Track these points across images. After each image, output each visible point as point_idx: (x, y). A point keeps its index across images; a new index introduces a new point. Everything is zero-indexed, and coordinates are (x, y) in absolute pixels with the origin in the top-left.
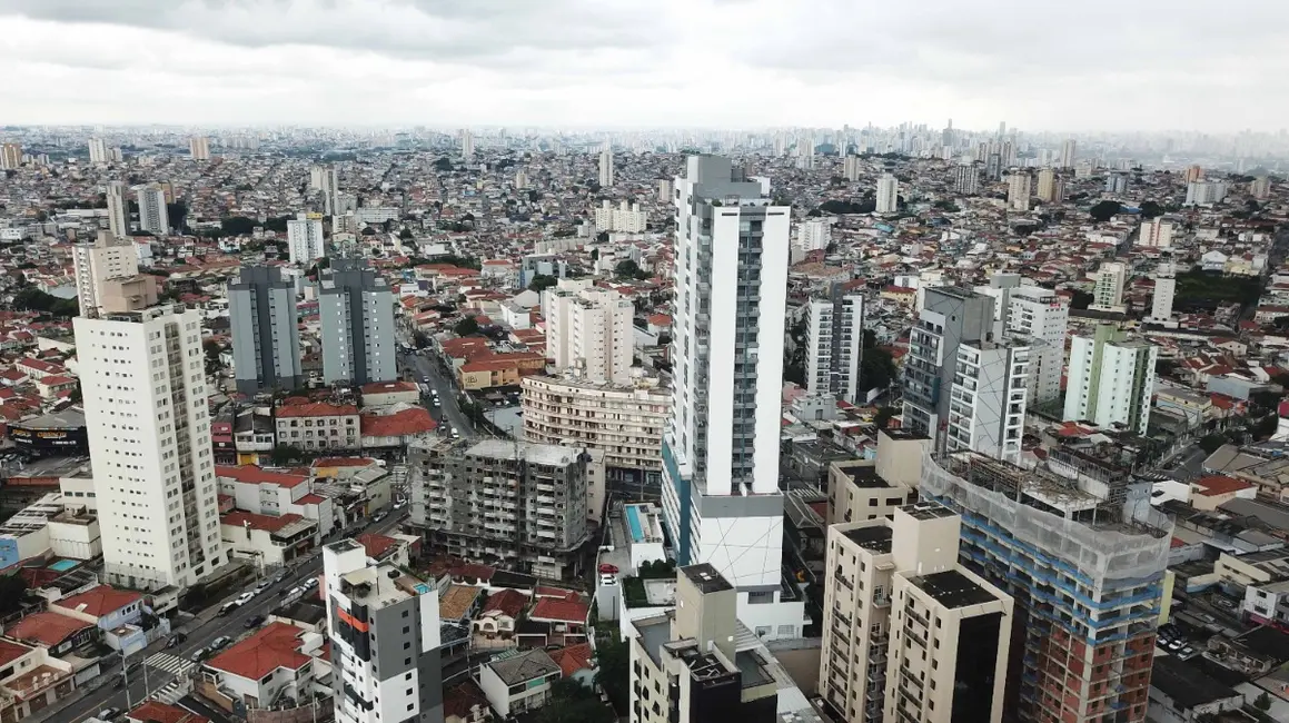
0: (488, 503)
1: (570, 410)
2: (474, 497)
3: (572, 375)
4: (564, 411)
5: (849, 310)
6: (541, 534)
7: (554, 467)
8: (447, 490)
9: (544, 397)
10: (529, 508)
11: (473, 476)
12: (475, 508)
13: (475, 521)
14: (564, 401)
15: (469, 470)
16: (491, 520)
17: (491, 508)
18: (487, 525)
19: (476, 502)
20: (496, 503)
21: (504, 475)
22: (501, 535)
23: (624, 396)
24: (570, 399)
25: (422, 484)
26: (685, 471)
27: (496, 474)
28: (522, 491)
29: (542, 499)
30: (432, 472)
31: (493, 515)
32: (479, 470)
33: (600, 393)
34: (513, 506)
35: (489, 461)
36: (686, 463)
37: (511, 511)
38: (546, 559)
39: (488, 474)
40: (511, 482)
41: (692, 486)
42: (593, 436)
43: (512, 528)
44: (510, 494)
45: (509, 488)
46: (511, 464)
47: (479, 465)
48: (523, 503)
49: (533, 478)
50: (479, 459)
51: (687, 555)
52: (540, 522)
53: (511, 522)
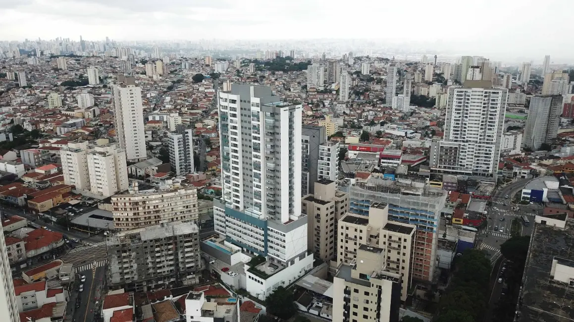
0: (158, 260)
1: (144, 208)
2: (150, 260)
3: (134, 191)
4: (141, 209)
5: (187, 136)
6: (188, 266)
7: (192, 234)
8: (134, 261)
9: (128, 204)
10: (180, 256)
11: (148, 250)
12: (150, 265)
13: (151, 271)
14: (140, 203)
15: (146, 247)
16: (160, 268)
17: (160, 262)
18: (158, 271)
19: (150, 262)
20: (163, 259)
21: (166, 245)
22: (166, 273)
23: (173, 194)
24: (144, 202)
25: (117, 262)
26: (262, 217)
27: (162, 245)
28: (177, 249)
29: (186, 250)
30: (124, 254)
31: (161, 265)
32: (152, 246)
33: (160, 196)
34: (172, 257)
35: (157, 240)
36: (262, 214)
37: (171, 260)
38: (191, 276)
39: (157, 247)
40: (170, 247)
41: (270, 223)
42: (158, 216)
43: (172, 268)
44: (170, 252)
45: (169, 250)
46: (169, 238)
47: (151, 244)
48: (177, 254)
49: (181, 242)
50: (151, 241)
51: (267, 251)
52: (187, 261)
53: (171, 265)
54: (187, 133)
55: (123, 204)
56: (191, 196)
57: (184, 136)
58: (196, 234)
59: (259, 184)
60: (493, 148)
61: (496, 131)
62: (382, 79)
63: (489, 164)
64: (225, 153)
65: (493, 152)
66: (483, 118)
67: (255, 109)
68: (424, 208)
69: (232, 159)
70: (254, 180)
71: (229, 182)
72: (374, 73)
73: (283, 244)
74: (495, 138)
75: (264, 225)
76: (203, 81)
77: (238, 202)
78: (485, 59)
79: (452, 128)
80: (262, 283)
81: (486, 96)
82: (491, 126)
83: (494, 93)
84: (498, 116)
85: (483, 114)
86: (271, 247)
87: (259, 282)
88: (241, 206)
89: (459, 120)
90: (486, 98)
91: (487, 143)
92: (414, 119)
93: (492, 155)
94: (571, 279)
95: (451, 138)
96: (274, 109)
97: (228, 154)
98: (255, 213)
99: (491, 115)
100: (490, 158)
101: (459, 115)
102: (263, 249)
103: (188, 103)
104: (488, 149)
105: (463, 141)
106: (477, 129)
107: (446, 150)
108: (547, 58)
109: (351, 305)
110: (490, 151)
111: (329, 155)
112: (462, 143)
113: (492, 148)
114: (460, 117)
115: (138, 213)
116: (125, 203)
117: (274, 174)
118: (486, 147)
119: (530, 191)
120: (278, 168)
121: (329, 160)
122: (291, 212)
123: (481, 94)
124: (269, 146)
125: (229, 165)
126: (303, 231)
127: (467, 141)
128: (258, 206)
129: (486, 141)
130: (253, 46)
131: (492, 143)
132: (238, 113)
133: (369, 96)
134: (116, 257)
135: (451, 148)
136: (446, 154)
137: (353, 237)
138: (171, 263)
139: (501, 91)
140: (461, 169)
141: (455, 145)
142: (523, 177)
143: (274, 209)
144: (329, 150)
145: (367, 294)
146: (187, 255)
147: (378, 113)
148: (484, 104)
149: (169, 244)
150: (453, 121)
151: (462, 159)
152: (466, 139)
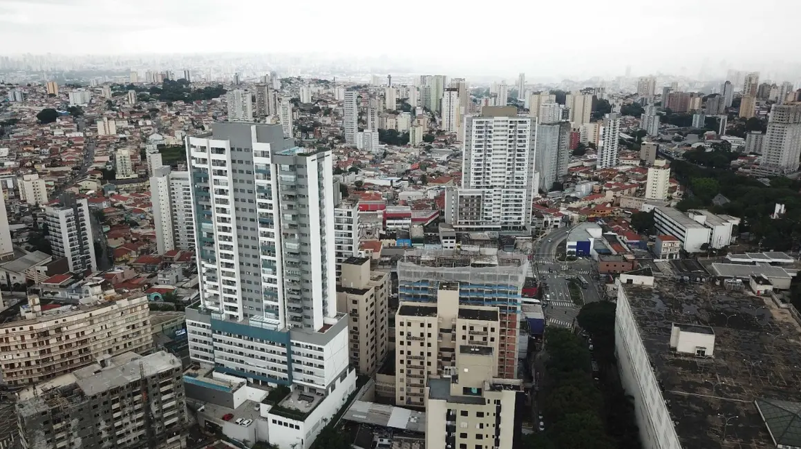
0: (117, 424)
1: (59, 339)
2: (103, 425)
3: (34, 312)
4: (53, 341)
5: (81, 210)
6: (167, 423)
7: (171, 370)
8: (75, 434)
9: (28, 337)
10: (154, 408)
11: (100, 410)
12: (105, 434)
13: (107, 444)
14: (52, 332)
15: (95, 407)
16: (121, 436)
17: (120, 427)
18: (119, 442)
19: (104, 429)
20: (126, 420)
21: (129, 396)
22: (133, 442)
23: (108, 309)
24: (58, 330)
25: (45, 441)
26: (281, 327)
27: (123, 398)
28: (148, 400)
29: (164, 398)
30: (58, 426)
31: (123, 430)
32: (105, 403)
33: (87, 315)
34: (140, 415)
35: (113, 392)
36: (278, 323)
37: (139, 420)
38: (173, 439)
39: (114, 402)
40: (137, 398)
41: (294, 333)
42: (86, 350)
43: (142, 432)
44: (137, 407)
45: (135, 403)
46: (135, 384)
47: (105, 398)
48: (148, 409)
49: (154, 386)
50: (104, 394)
51: (291, 377)
52: (166, 415)
53: (140, 428)
54: (80, 205)
55: (19, 338)
56: (139, 308)
57: (75, 210)
58: (178, 369)
59: (273, 277)
60: (525, 193)
61: (526, 170)
62: (331, 109)
63: (520, 214)
64: (205, 234)
65: (524, 198)
66: (510, 155)
67: (260, 161)
68: (502, 282)
69: (218, 242)
70: (264, 271)
71: (214, 279)
72: (318, 101)
73: (319, 362)
74: (525, 180)
75: (284, 339)
76: (58, 120)
77: (235, 309)
78: (461, 80)
79: (473, 171)
80: (297, 427)
81: (511, 127)
82: (520, 165)
83: (520, 122)
84: (527, 152)
85: (510, 151)
86: (299, 371)
87: (292, 426)
88: (239, 313)
89: (480, 160)
90: (512, 130)
91: (517, 187)
92: (389, 162)
93: (523, 203)
94: (697, 347)
95: (472, 184)
96: (295, 159)
97: (210, 235)
98: (270, 322)
99: (518, 150)
100: (521, 205)
101: (481, 154)
102: (286, 375)
103: (44, 157)
104: (518, 195)
105: (487, 187)
106: (503, 170)
107: (467, 200)
108: (522, 76)
109: (457, 435)
110: (520, 197)
111: (350, 221)
112: (486, 190)
113: (522, 193)
114: (481, 156)
115: (49, 350)
116: (23, 337)
117: (299, 260)
118: (516, 193)
119: (575, 244)
120: (305, 249)
121: (350, 228)
122: (325, 313)
123: (505, 124)
124: (289, 216)
125: (213, 252)
126: (343, 337)
127: (492, 187)
128: (275, 310)
129: (515, 185)
130: (118, 64)
131: (522, 187)
132: (228, 168)
133: (320, 133)
134: (43, 434)
135: (472, 196)
136: (467, 205)
137: (419, 336)
138: (140, 423)
139: (530, 120)
140: (486, 223)
141: (477, 192)
142: (556, 226)
143: (300, 312)
144: (349, 214)
145: (480, 415)
146: (165, 406)
147: (341, 156)
148: (510, 137)
149: (135, 394)
150: (473, 161)
151: (486, 210)
152: (491, 184)
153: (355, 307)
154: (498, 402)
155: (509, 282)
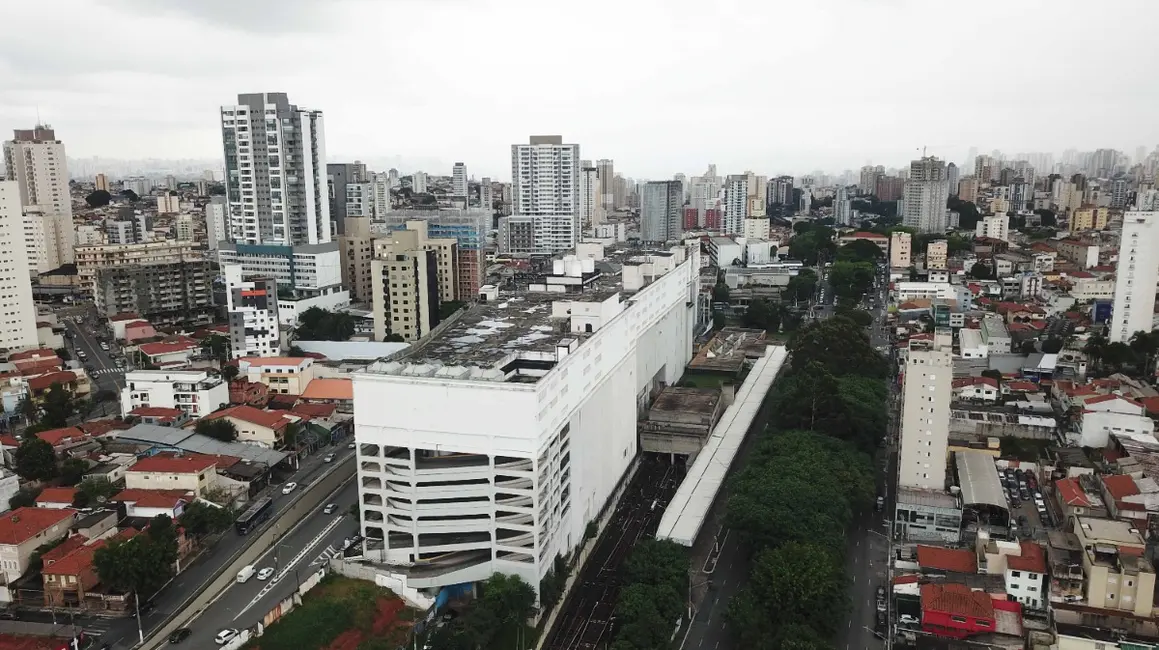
0: (162, 292)
1: (122, 261)
2: (152, 291)
6: (198, 302)
7: (202, 262)
8: (134, 291)
9: (99, 256)
10: (189, 289)
11: (151, 279)
12: (153, 298)
13: (154, 305)
15: (147, 275)
16: (165, 302)
17: (165, 295)
18: (164, 306)
19: (153, 293)
20: (168, 291)
21: (171, 273)
22: (173, 309)
23: (160, 244)
24: (121, 254)
26: (285, 244)
27: (167, 273)
28: (184, 280)
29: (197, 281)
30: (122, 281)
31: (166, 298)
32: (154, 274)
34: (179, 290)
35: (161, 267)
36: (285, 241)
37: (178, 294)
38: (202, 316)
39: (161, 274)
40: (177, 276)
41: (295, 248)
43: (180, 304)
44: (177, 283)
45: (176, 280)
46: (175, 266)
47: (155, 270)
48: (185, 287)
49: (190, 271)
50: (154, 267)
51: (293, 283)
52: (198, 295)
53: (178, 300)
55: (92, 257)
57: (133, 225)
59: (279, 204)
60: (572, 220)
61: (573, 197)
63: (569, 241)
65: (572, 225)
66: (556, 182)
67: (269, 118)
69: (242, 184)
70: (273, 201)
71: (239, 214)
72: (435, 190)
73: (312, 268)
74: (572, 206)
75: (287, 252)
77: (253, 235)
78: (607, 161)
79: (521, 198)
80: (292, 307)
81: (555, 154)
82: (567, 191)
83: (564, 149)
84: (572, 179)
85: (556, 177)
86: (299, 278)
87: (288, 307)
88: (257, 239)
89: (528, 187)
90: (556, 157)
91: (564, 214)
93: (572, 229)
95: (521, 211)
96: (293, 114)
97: (236, 179)
98: (277, 240)
99: (565, 177)
100: (570, 233)
102: (289, 281)
104: (566, 222)
105: (537, 214)
106: (550, 197)
107: (518, 228)
109: (390, 286)
110: (569, 224)
111: (359, 194)
112: (535, 217)
114: (529, 183)
116: (95, 255)
117: (297, 190)
118: (564, 220)
120: (301, 182)
121: (359, 200)
122: (319, 235)
123: (549, 151)
126: (334, 257)
127: (541, 214)
128: (280, 231)
129: (562, 211)
131: (570, 214)
132: (248, 125)
135: (523, 224)
136: (518, 232)
138: (179, 297)
139: (573, 146)
140: (538, 250)
141: (527, 219)
143: (299, 232)
144: (359, 188)
145: (404, 269)
146: (198, 288)
148: (555, 163)
149: (175, 273)
150: (521, 188)
151: (537, 237)
152: (540, 211)
153: (351, 247)
154: (416, 258)
155: (469, 224)
